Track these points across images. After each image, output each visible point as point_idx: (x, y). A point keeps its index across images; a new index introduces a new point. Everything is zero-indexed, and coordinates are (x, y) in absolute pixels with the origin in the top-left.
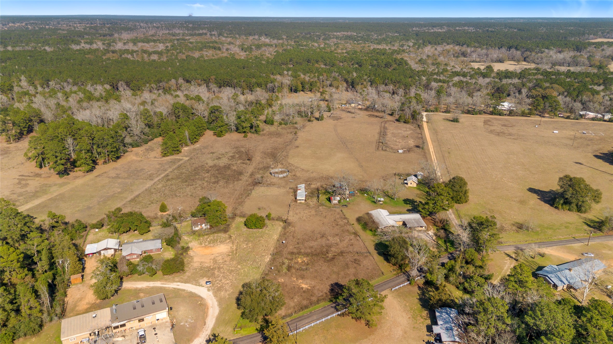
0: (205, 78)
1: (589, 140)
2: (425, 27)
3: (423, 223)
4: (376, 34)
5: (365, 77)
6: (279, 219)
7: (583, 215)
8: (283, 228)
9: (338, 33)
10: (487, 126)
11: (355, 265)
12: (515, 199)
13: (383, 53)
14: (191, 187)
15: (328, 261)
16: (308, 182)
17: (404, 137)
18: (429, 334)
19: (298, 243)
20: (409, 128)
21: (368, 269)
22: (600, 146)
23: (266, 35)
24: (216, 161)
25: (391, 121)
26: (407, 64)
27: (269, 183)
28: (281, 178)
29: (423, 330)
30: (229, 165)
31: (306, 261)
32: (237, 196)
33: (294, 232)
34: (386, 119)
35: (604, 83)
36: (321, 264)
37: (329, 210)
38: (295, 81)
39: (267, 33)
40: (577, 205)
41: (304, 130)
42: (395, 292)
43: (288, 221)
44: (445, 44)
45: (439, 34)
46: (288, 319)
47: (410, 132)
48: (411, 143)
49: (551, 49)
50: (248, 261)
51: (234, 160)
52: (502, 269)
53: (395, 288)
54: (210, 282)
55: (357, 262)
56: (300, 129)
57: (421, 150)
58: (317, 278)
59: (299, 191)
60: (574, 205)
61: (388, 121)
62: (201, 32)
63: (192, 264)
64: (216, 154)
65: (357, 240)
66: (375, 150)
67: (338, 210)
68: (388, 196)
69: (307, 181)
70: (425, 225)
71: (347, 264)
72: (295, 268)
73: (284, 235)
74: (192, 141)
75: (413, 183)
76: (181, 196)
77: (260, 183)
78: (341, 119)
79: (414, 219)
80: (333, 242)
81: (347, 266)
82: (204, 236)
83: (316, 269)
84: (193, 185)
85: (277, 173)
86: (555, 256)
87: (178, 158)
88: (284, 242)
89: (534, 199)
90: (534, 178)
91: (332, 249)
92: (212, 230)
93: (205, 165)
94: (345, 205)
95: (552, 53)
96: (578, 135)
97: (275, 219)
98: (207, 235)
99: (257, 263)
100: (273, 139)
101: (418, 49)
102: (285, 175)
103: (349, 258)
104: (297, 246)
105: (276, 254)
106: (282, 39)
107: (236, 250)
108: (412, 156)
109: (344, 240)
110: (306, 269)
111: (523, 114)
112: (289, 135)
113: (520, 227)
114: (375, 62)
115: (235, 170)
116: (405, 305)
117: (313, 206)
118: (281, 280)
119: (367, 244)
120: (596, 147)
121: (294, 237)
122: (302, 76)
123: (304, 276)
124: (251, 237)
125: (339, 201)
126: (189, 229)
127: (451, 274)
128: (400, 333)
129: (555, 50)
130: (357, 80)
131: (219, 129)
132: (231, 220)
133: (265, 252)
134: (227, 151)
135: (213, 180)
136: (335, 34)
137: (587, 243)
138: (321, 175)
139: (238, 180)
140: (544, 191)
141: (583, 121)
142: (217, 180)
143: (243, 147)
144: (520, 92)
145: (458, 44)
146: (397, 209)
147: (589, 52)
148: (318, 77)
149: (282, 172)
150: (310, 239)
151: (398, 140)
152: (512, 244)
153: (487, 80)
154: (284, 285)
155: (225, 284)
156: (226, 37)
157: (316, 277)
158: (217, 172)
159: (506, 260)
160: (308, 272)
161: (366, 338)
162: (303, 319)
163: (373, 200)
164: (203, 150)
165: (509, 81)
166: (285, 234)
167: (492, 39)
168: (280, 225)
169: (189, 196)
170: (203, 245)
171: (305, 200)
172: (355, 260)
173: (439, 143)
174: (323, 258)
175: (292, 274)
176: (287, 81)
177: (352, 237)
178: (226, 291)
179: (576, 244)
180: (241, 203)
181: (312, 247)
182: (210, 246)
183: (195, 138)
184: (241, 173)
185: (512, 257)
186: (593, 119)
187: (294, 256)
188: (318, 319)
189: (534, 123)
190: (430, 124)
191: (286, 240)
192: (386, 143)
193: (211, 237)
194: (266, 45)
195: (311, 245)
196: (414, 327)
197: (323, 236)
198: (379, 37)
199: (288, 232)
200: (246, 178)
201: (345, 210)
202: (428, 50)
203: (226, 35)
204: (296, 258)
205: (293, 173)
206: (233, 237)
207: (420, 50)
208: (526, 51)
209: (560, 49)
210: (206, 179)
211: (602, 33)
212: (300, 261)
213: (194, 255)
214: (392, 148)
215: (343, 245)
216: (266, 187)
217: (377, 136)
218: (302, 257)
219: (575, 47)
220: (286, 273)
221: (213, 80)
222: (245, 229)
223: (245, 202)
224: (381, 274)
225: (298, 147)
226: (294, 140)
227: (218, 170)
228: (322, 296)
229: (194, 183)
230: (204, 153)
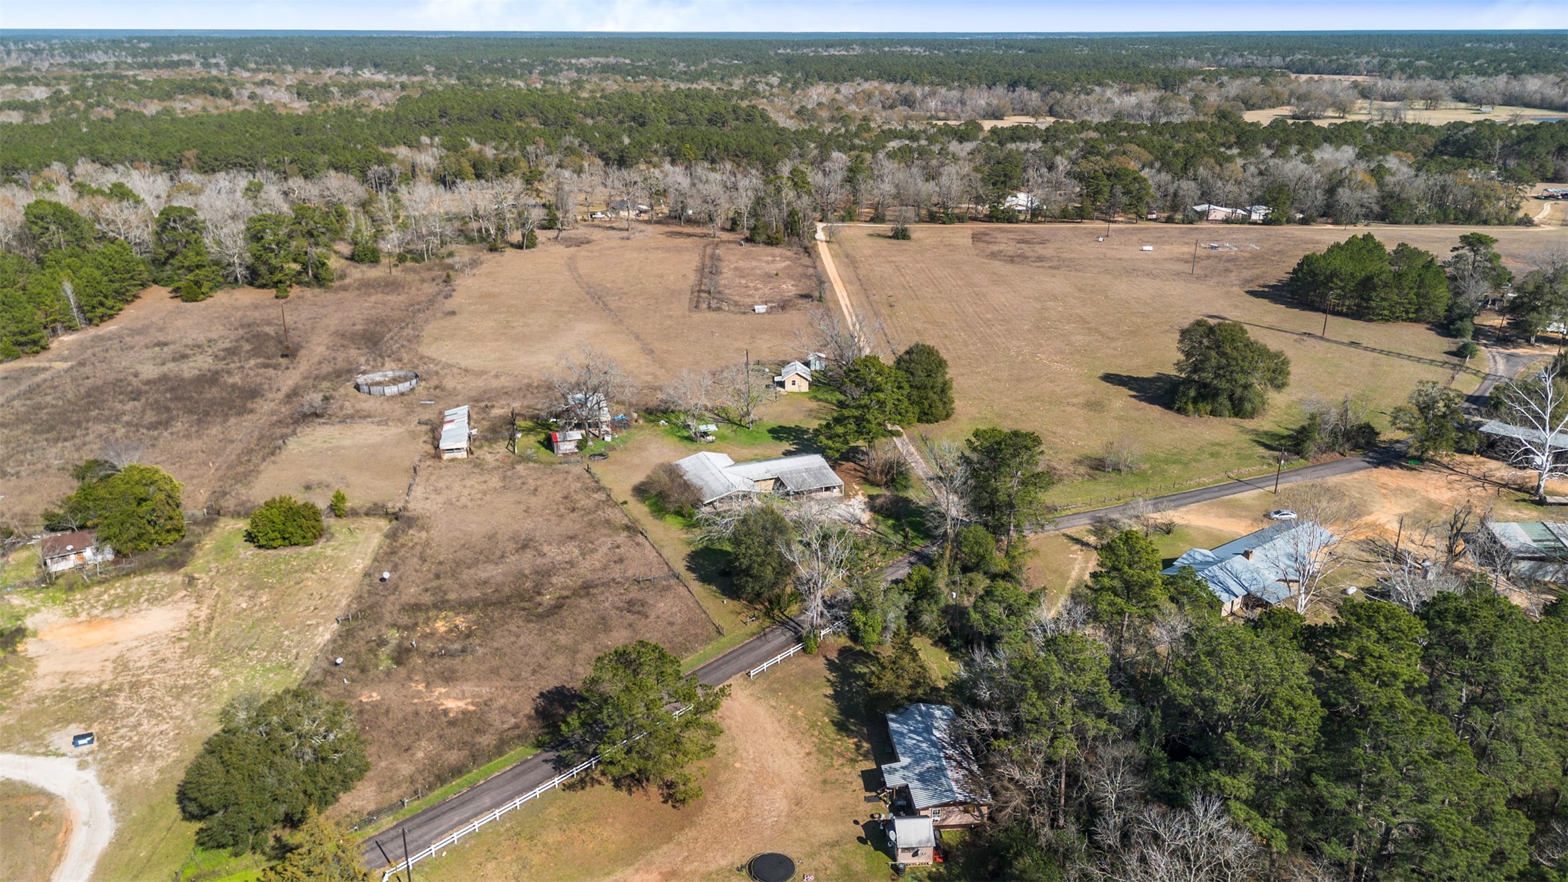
0: (164, 155)
1: (1228, 261)
2: (808, 47)
3: (835, 478)
4: (684, 61)
5: (656, 146)
6: (376, 510)
7: (1249, 424)
8: (386, 536)
9: (582, 60)
10: (982, 245)
11: (630, 617)
12: (1075, 401)
13: (705, 95)
14: (67, 444)
15: (541, 617)
16: (480, 403)
17: (768, 277)
18: (874, 794)
19: (438, 576)
20: (781, 256)
21: (671, 624)
22: (1257, 271)
23: (376, 66)
24: (171, 365)
25: (729, 242)
26: (765, 117)
27: (350, 411)
28: (393, 397)
29: (854, 786)
30: (217, 372)
31: (462, 627)
32: (234, 457)
33: (427, 544)
34: (716, 240)
35: (1239, 143)
36: (514, 629)
37: (549, 471)
38: (453, 159)
39: (379, 61)
40: (1231, 398)
41: (475, 271)
42: (761, 681)
43: (407, 514)
44: (859, 80)
45: (842, 60)
46: (387, 822)
47: (784, 264)
48: (789, 288)
49: (1107, 85)
50: (251, 648)
51: (236, 359)
52: (1064, 577)
53: (758, 670)
54: (90, 735)
55: (636, 608)
56: (463, 271)
57: (815, 303)
58: (498, 675)
59: (446, 427)
60: (1223, 400)
61: (722, 242)
62: (175, 58)
63: (27, 683)
64: (172, 347)
65: (638, 544)
66: (689, 310)
67: (577, 470)
68: (729, 421)
69: (477, 401)
70: (842, 483)
71: (604, 619)
72: (421, 653)
73: (390, 554)
74: (89, 315)
75: (797, 379)
76: (23, 474)
77: (316, 415)
78: (588, 242)
79: (807, 470)
80: (559, 558)
81: (605, 625)
82: (88, 587)
83: (495, 645)
84: (73, 437)
85: (379, 384)
86: (1197, 528)
87: (35, 365)
88: (386, 575)
89: (1121, 399)
90: (1115, 349)
91: (554, 580)
92: (125, 565)
93: (130, 378)
94: (601, 455)
95: (1109, 93)
96: (1201, 252)
97: (362, 511)
98: (100, 583)
99: (286, 652)
100: (373, 299)
101: (793, 90)
102: (404, 386)
103: (609, 600)
104: (435, 584)
105: (355, 617)
106: (424, 73)
107: (211, 619)
108: (792, 318)
109: (592, 551)
110: (463, 651)
111: (1065, 216)
112: (425, 285)
113: (1098, 466)
114: (682, 116)
115: (234, 386)
116: (794, 716)
117: (494, 464)
118: (370, 696)
119: (666, 552)
120: (1246, 274)
121: (423, 559)
122: (474, 146)
123: (453, 672)
124: (268, 573)
125: (581, 445)
126: (32, 572)
127: (925, 605)
128: (782, 805)
129: (1116, 88)
130: (634, 152)
131: (190, 277)
132: (198, 530)
133: (316, 616)
134: (214, 335)
135: (150, 417)
136: (573, 61)
137: (1273, 488)
138: (526, 381)
139: (243, 411)
140: (1143, 379)
141: (1204, 225)
142: (164, 416)
143: (269, 323)
144: (1051, 167)
145: (892, 79)
146: (756, 451)
147: (1191, 90)
148: (523, 149)
149: (395, 381)
150: (482, 558)
151: (751, 285)
152: (1082, 510)
153: (969, 146)
154: (381, 710)
155: (154, 736)
156: (253, 71)
157: (495, 671)
158: (168, 395)
159: (1074, 552)
160: (470, 658)
161: (670, 839)
162: (444, 813)
163: (686, 434)
164: (128, 339)
165: (1023, 146)
166: (394, 553)
167: (970, 68)
168: (378, 529)
169: (53, 471)
170: (83, 616)
171: (470, 452)
172: (631, 603)
173: (862, 286)
174: (524, 609)
175: (413, 670)
176: (427, 159)
177: (622, 537)
178: (152, 759)
179: (1245, 494)
180: (246, 477)
181: (485, 583)
182: (111, 619)
183: (102, 304)
184: (254, 393)
185: (1087, 545)
186: (1227, 221)
187: (421, 617)
188: (498, 805)
189: (1095, 234)
190: (835, 246)
191: (394, 569)
192: (719, 292)
193: (118, 588)
194: (372, 86)
195: (483, 575)
196: (825, 782)
197: (525, 547)
198: (693, 68)
199: (403, 545)
200: (272, 404)
201: (598, 468)
202: (818, 93)
203: (252, 66)
204: (427, 621)
205: (434, 382)
206: (203, 578)
207: (798, 92)
208: (1052, 90)
209: (1128, 86)
210: (126, 418)
211: (1214, 55)
212: (442, 629)
213: (41, 652)
214: (736, 304)
215: (588, 567)
216: (338, 426)
217: (692, 278)
218: (451, 614)
219: (1159, 80)
220: (388, 673)
221: (193, 160)
222: (248, 552)
223: (259, 472)
224: (714, 634)
225: (453, 313)
226: (441, 298)
227: (172, 389)
228: (516, 726)
229: (78, 433)
230: (132, 348)
